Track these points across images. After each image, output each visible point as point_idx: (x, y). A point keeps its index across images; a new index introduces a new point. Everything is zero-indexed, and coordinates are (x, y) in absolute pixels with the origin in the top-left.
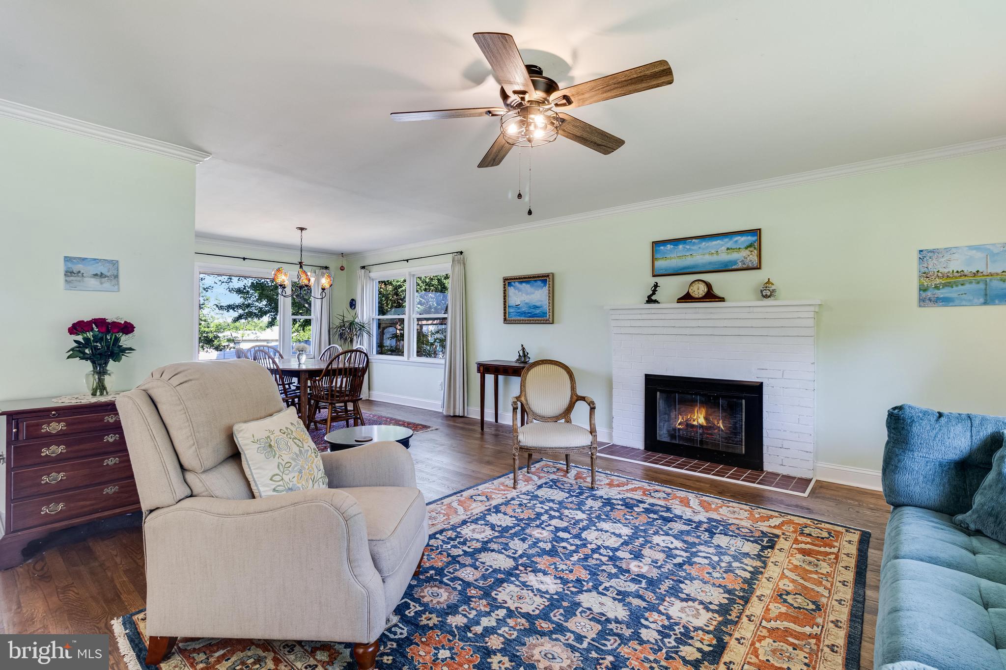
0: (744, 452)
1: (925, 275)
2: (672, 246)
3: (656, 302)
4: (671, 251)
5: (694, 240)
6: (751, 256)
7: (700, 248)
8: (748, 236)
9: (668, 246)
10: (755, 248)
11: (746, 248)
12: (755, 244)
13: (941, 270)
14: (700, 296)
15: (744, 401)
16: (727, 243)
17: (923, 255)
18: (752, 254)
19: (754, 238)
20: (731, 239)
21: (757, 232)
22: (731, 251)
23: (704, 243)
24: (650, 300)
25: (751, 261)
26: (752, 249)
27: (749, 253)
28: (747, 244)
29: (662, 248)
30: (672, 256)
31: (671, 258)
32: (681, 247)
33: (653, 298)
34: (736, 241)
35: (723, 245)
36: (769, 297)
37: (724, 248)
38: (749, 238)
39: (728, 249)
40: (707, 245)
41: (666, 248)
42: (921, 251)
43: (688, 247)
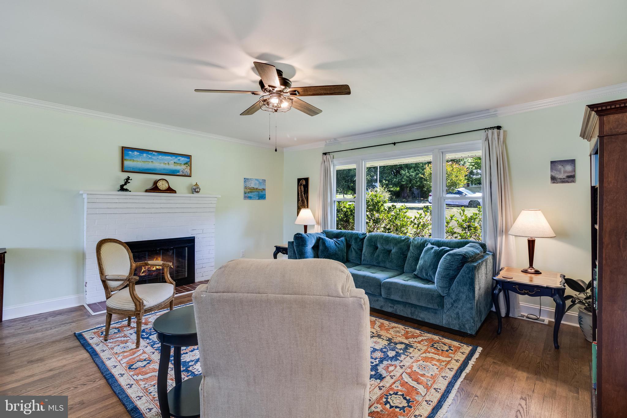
0: (186, 276)
1: (246, 187)
2: (138, 153)
3: (126, 190)
4: (137, 156)
5: (154, 153)
6: (187, 169)
7: (158, 158)
8: (185, 158)
9: (135, 152)
10: (189, 165)
11: (185, 164)
12: (189, 163)
13: (250, 187)
14: (164, 189)
15: (186, 248)
16: (174, 159)
17: (246, 180)
18: (187, 168)
19: (188, 160)
20: (176, 158)
21: (189, 157)
22: (177, 164)
23: (160, 156)
24: (122, 189)
25: (187, 172)
26: (187, 165)
27: (186, 167)
28: (185, 162)
29: (130, 152)
30: (139, 160)
31: (137, 161)
32: (145, 155)
33: (125, 187)
34: (179, 160)
35: (171, 160)
36: (199, 192)
37: (173, 162)
38: (186, 159)
39: (175, 163)
40: (162, 157)
41: (133, 153)
42: (245, 178)
43: (150, 156)
